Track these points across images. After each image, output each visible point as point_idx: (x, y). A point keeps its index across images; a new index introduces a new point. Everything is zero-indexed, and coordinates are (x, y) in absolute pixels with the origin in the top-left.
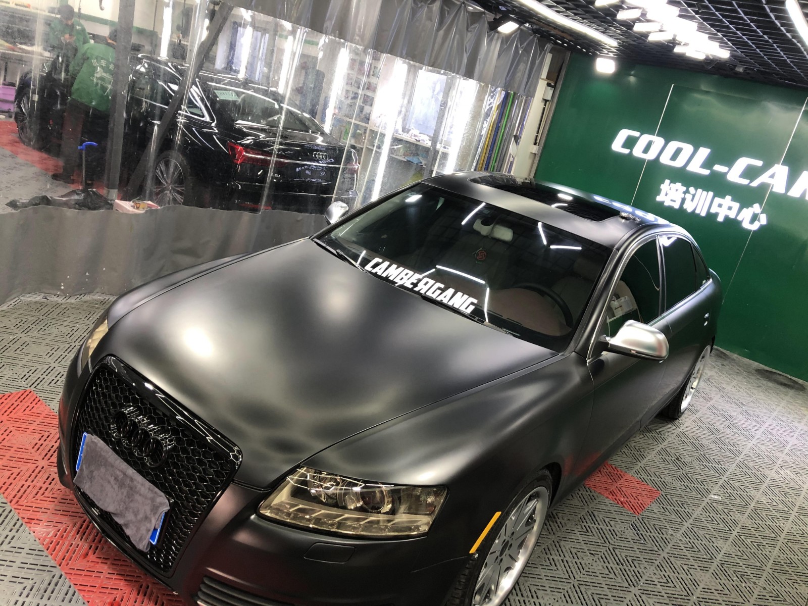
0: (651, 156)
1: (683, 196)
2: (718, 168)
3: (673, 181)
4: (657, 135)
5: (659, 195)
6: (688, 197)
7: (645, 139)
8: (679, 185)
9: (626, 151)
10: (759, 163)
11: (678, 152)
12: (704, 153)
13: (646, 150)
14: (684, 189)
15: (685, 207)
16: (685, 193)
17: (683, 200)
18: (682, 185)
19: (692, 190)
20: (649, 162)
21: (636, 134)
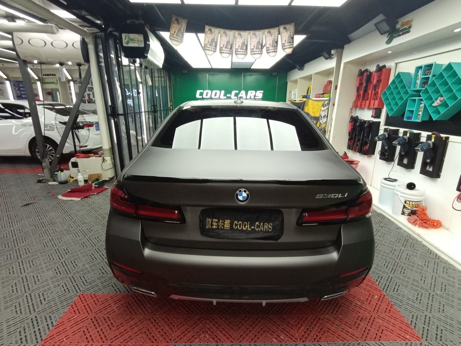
2: (228, 95)
4: (208, 90)
7: (205, 92)
9: (201, 97)
11: (216, 93)
13: (207, 95)
21: (202, 91)
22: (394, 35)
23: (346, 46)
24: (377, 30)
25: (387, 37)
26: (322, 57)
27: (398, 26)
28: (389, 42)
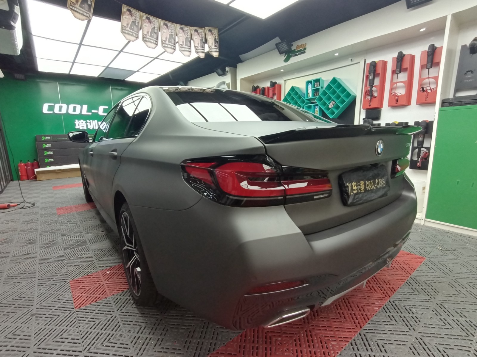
0: (64, 111)
1: (86, 124)
2: (93, 111)
3: (79, 119)
4: (61, 103)
5: (76, 126)
6: (87, 124)
8: (82, 121)
9: (51, 112)
10: (107, 107)
11: (75, 108)
12: (85, 107)
13: (60, 110)
14: (85, 121)
15: (89, 127)
16: (86, 122)
17: (87, 126)
18: (83, 120)
19: (88, 121)
20: (63, 114)
21: (53, 104)
22: (291, 55)
23: (238, 65)
24: (277, 49)
25: (284, 57)
26: (215, 73)
27: (293, 48)
28: (286, 60)
